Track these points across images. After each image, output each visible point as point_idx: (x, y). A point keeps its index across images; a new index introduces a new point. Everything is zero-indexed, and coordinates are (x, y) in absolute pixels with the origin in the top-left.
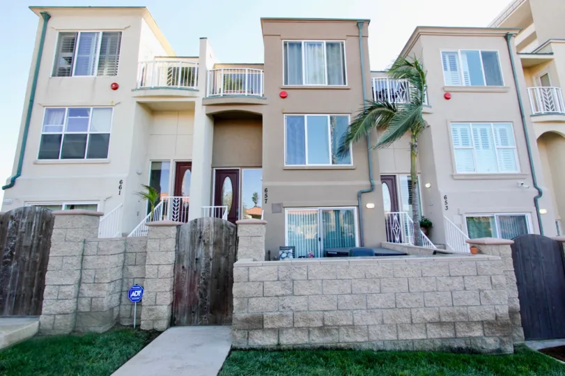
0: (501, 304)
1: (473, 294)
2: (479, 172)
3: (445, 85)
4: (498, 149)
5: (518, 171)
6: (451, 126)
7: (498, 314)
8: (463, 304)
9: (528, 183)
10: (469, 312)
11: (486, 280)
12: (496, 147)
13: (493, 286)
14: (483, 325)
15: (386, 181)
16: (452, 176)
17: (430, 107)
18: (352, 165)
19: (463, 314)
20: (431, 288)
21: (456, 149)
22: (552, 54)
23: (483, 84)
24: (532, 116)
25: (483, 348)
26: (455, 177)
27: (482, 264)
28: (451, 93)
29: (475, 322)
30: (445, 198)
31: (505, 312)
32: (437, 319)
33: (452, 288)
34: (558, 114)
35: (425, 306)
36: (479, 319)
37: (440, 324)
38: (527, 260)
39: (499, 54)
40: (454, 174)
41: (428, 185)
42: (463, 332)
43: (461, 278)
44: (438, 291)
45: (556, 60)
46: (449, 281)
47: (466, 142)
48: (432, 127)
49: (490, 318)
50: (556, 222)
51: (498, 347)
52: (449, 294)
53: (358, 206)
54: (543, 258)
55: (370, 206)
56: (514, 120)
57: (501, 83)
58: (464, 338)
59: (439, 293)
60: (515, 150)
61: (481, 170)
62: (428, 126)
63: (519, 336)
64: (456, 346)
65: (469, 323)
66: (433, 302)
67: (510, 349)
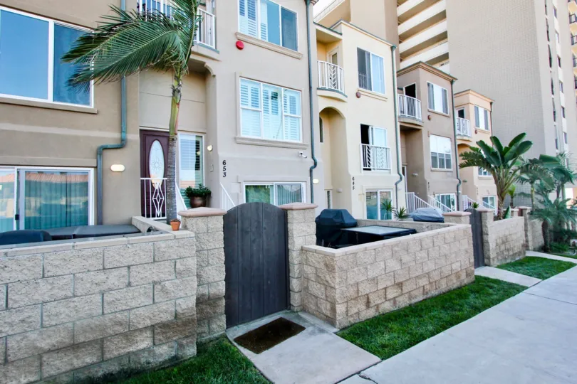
0: (187, 296)
1: (142, 291)
2: (264, 138)
3: (239, 31)
4: (286, 116)
5: (301, 142)
6: (240, 83)
7: (179, 310)
8: (124, 307)
9: (308, 153)
10: (132, 317)
11: (168, 267)
12: (284, 114)
13: (178, 274)
14: (153, 331)
15: (159, 138)
16: (235, 138)
17: (218, 52)
18: (92, 107)
19: (121, 324)
20: (62, 294)
21: (243, 109)
22: (341, 34)
23: (279, 44)
24: (318, 89)
25: (149, 363)
26: (238, 141)
27: (163, 245)
28: (244, 43)
29: (141, 330)
30: (224, 163)
31: (190, 305)
32: (67, 341)
33: (104, 287)
34: (338, 92)
35: (42, 326)
36: (148, 323)
37: (74, 347)
38: (247, 232)
39: (298, 16)
40: (238, 136)
41: (210, 148)
42: (116, 349)
43: (124, 271)
44: (75, 296)
45: (343, 41)
46: (102, 277)
47: (255, 103)
48: (217, 77)
49: (167, 317)
50: (328, 192)
51: (173, 354)
52: (99, 298)
53: (96, 167)
54: (265, 229)
55: (117, 168)
56: (303, 89)
57: (296, 48)
58: (120, 358)
59: (75, 299)
60: (301, 120)
61: (267, 135)
62: (214, 76)
63: (220, 326)
64: (100, 374)
65: (129, 334)
66: (63, 316)
67: (191, 351)
